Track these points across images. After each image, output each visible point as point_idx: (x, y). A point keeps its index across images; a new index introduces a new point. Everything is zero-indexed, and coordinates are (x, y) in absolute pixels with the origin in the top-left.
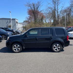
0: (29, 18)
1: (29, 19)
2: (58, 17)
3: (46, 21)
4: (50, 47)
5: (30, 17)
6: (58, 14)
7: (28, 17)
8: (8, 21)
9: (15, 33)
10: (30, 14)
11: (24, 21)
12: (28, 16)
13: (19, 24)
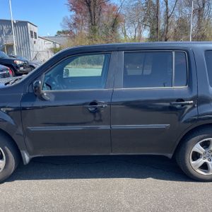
0: (72, 21)
1: (75, 24)
2: (168, 18)
3: (125, 34)
4: (170, 156)
5: (77, 20)
6: (167, 9)
7: (69, 17)
8: (5, 27)
9: (22, 68)
10: (75, 10)
11: (59, 32)
12: (70, 14)
13: (39, 41)
